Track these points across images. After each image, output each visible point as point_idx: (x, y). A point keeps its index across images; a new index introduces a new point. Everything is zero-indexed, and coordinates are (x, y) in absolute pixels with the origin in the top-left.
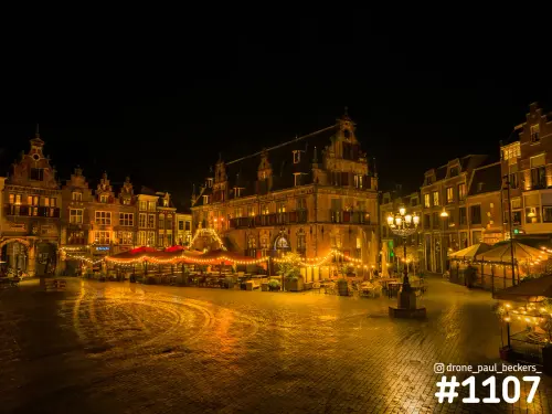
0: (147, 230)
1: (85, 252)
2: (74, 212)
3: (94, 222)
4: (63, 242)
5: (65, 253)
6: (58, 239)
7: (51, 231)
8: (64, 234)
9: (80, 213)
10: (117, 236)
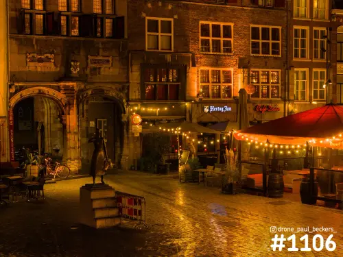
0: (310, 65)
1: (182, 118)
2: (153, 26)
3: (196, 48)
4: (135, 94)
5: (138, 119)
6: (125, 87)
7: (110, 70)
8: (135, 75)
9: (167, 27)
10: (248, 79)
